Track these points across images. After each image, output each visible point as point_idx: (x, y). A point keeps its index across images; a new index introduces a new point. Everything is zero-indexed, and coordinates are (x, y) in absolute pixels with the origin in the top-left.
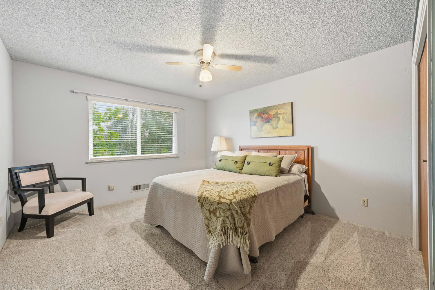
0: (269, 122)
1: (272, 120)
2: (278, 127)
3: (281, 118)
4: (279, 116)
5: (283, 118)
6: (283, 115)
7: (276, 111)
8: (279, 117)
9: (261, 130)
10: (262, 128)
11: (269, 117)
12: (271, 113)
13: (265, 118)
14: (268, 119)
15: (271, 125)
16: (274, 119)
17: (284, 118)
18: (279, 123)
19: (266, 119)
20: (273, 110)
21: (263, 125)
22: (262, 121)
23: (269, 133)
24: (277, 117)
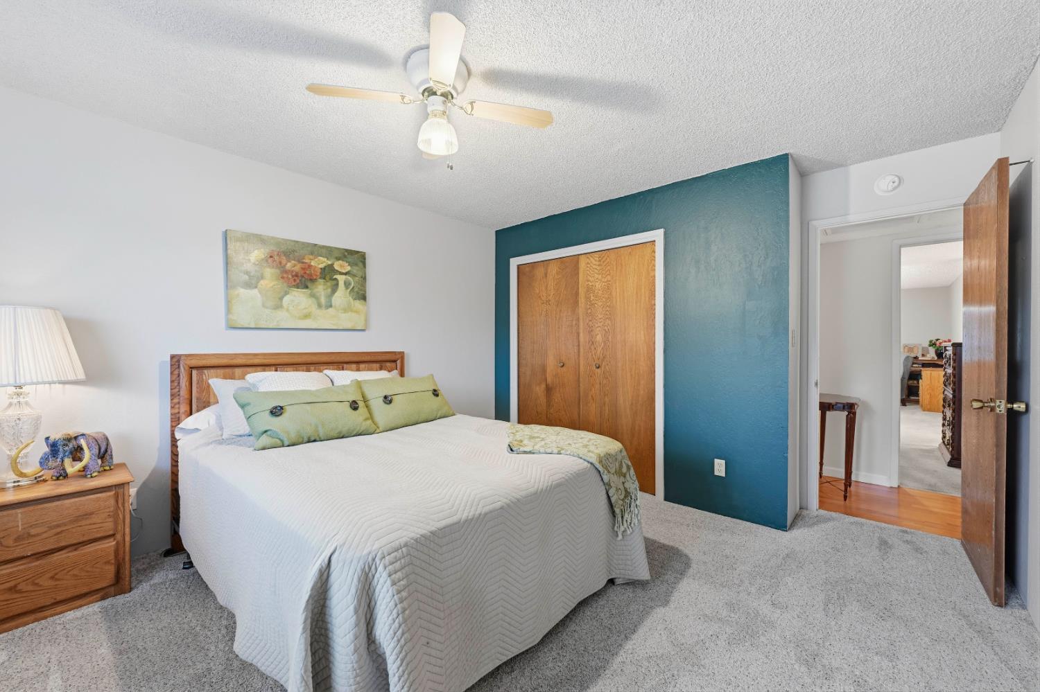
0: (307, 287)
1: (317, 283)
2: (333, 304)
3: (341, 284)
4: (334, 277)
5: (347, 284)
6: (347, 277)
7: (330, 263)
8: (336, 279)
9: (278, 306)
10: (281, 299)
11: (308, 272)
12: (312, 264)
13: (294, 273)
14: (303, 277)
15: (313, 296)
16: (321, 281)
17: (350, 284)
18: (336, 294)
19: (297, 276)
20: (320, 258)
21: (286, 293)
22: (283, 278)
23: (307, 316)
24: (331, 279)
